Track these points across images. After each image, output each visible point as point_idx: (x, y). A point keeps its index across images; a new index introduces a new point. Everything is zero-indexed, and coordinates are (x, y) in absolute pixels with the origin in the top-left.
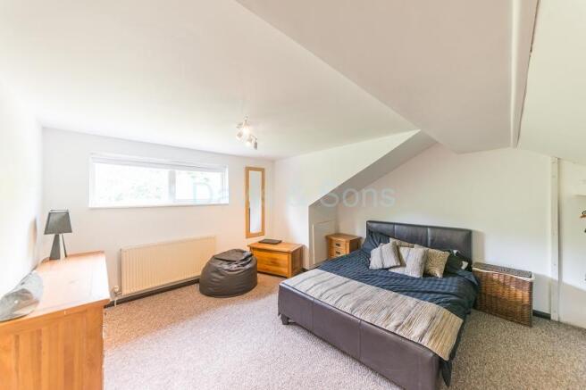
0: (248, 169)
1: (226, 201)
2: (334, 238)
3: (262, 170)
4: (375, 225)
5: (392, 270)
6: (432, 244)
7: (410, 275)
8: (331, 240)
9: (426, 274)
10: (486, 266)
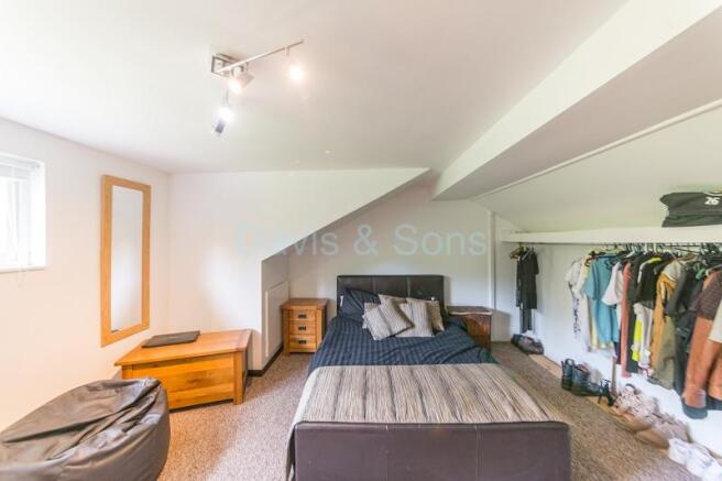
0: (108, 183)
1: (40, 260)
2: (294, 308)
3: (146, 190)
4: (348, 281)
5: (400, 336)
6: (412, 292)
7: (422, 336)
8: (290, 311)
9: (435, 331)
10: (459, 309)
